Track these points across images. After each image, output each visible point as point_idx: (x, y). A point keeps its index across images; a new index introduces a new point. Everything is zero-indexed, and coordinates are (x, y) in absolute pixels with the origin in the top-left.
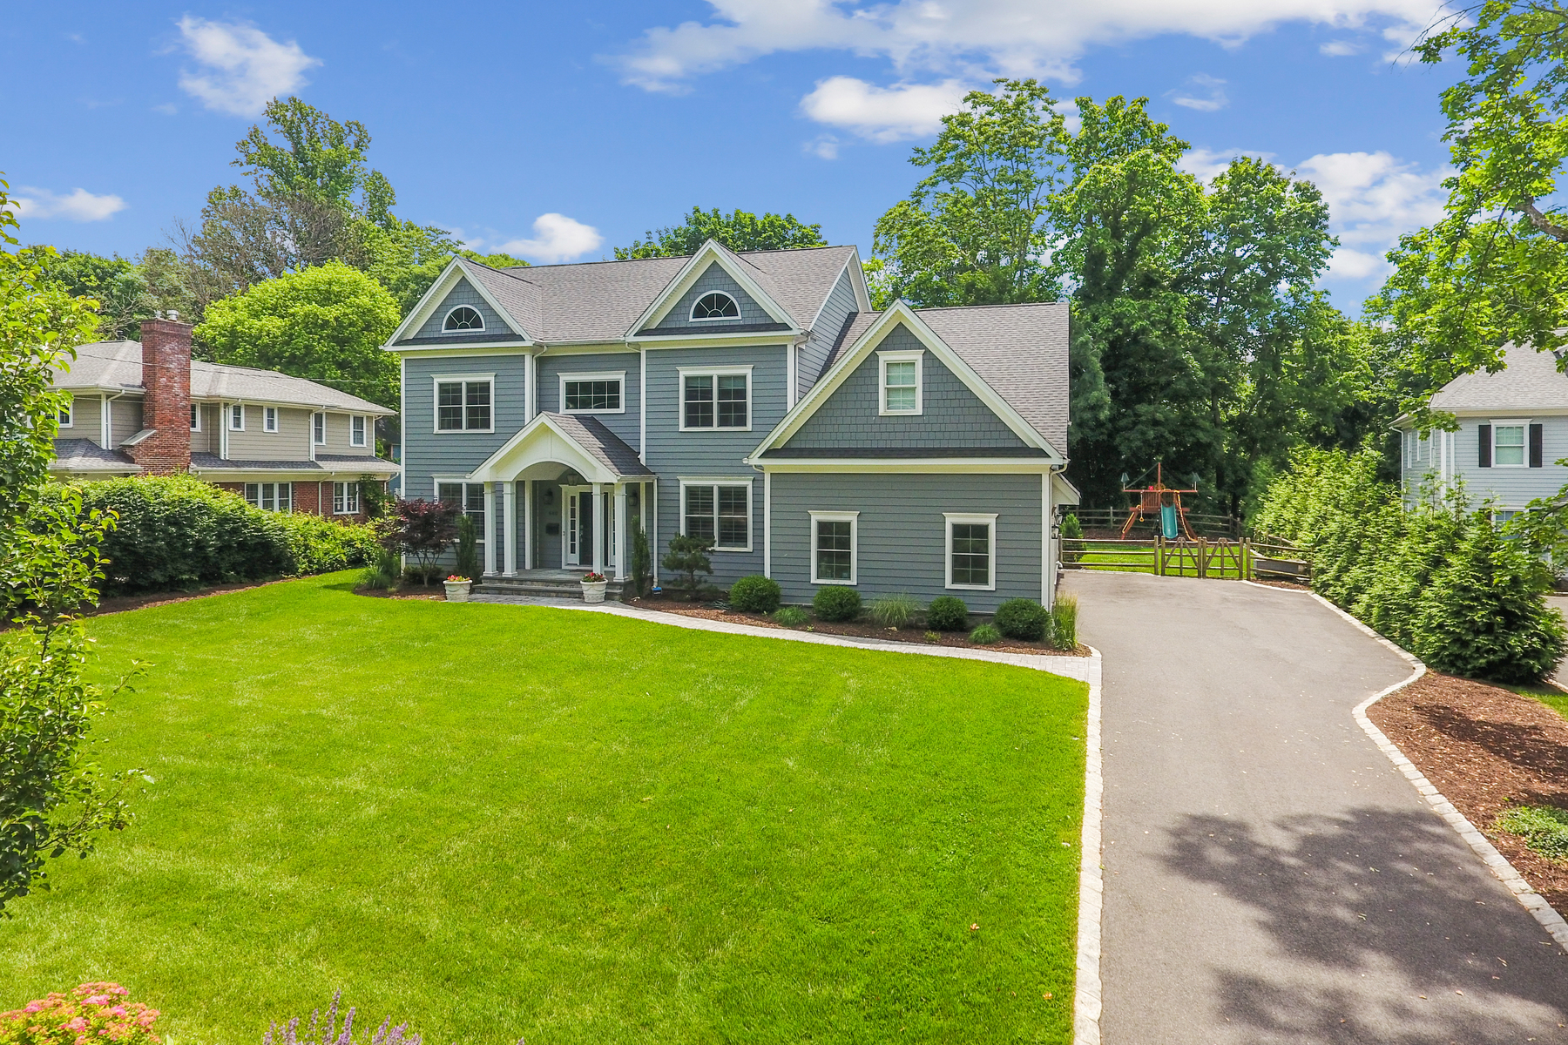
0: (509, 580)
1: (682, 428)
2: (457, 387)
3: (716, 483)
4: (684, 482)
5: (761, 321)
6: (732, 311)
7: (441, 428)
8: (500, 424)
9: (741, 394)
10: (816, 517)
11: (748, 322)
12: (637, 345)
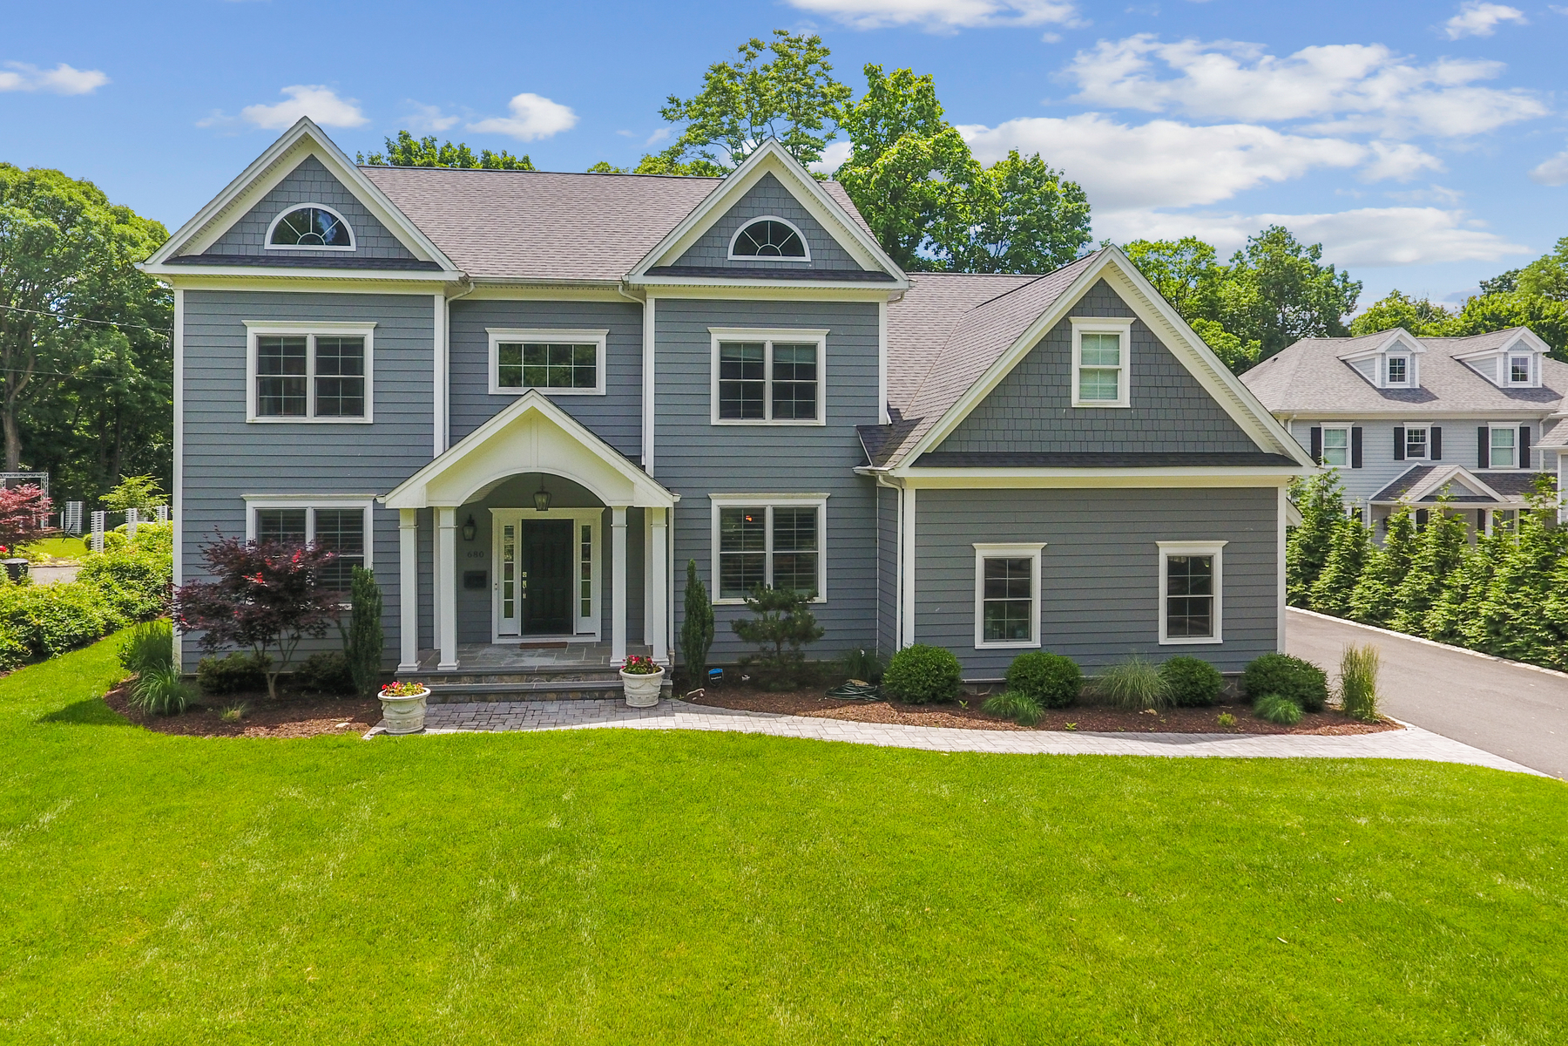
0: (452, 676)
1: (715, 420)
2: (296, 346)
3: (769, 502)
4: (718, 502)
5: (840, 266)
6: (795, 248)
7: (260, 413)
8: (382, 408)
9: (810, 371)
10: (984, 552)
11: (820, 266)
12: (641, 291)
